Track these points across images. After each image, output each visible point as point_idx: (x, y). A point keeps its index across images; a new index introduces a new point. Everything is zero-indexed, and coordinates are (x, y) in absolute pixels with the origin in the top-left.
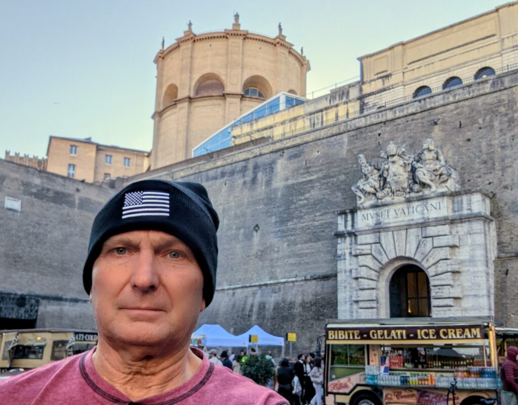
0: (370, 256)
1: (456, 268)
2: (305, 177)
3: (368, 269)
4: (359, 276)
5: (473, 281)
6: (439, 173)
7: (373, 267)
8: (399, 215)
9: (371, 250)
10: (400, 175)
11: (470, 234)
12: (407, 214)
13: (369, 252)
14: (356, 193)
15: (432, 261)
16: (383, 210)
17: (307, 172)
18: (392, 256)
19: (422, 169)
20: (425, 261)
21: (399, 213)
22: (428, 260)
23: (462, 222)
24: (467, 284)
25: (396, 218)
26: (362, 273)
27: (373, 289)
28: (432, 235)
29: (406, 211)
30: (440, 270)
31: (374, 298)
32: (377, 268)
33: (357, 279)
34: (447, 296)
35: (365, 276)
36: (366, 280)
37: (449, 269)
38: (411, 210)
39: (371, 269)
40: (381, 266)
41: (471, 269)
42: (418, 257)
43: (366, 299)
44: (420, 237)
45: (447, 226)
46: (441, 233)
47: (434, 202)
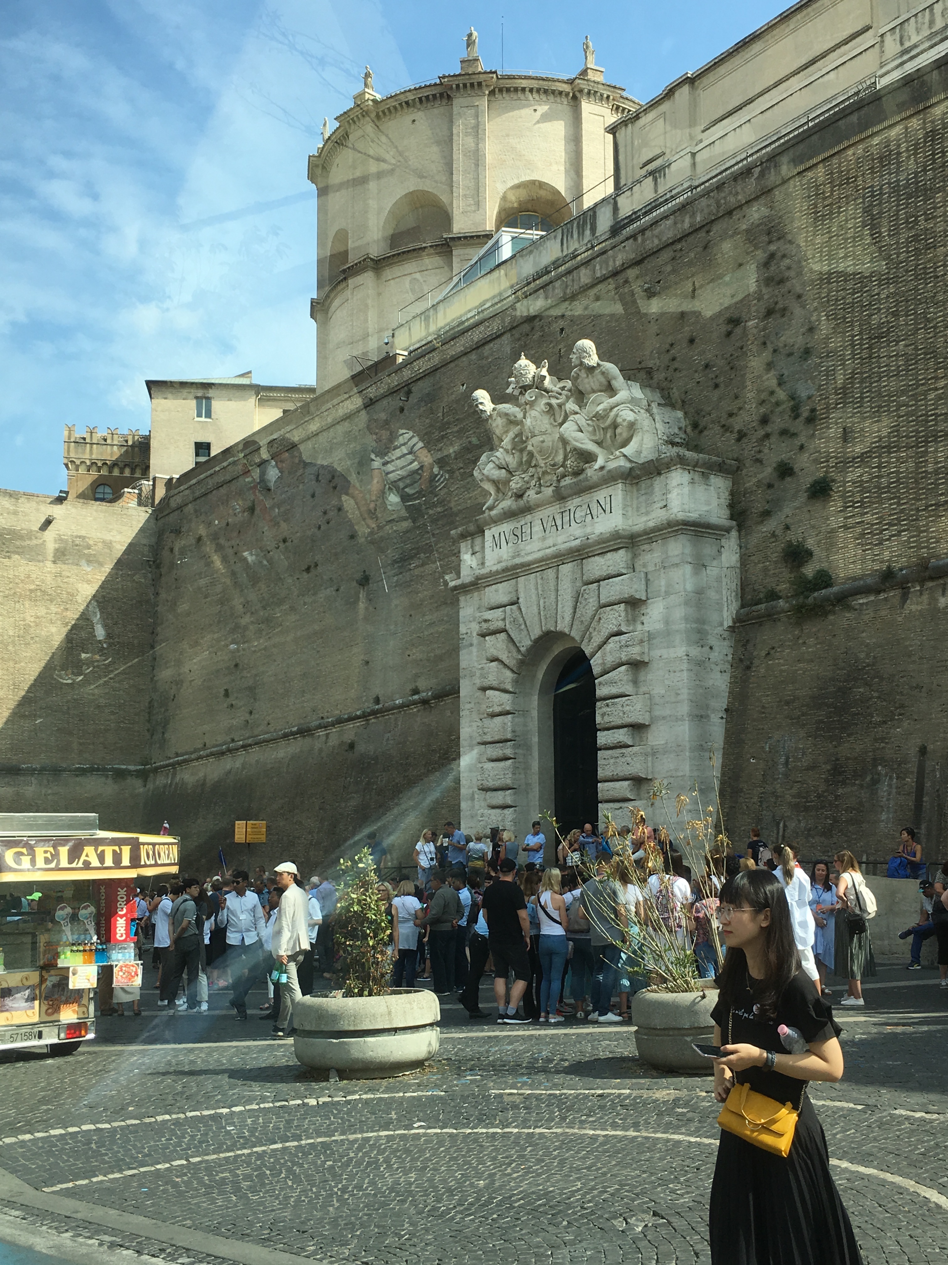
0: (503, 636)
1: (635, 652)
2: (440, 450)
3: (501, 666)
4: (486, 683)
5: (667, 682)
6: (609, 422)
7: (507, 661)
8: (547, 532)
9: (504, 619)
10: (544, 433)
11: (664, 568)
12: (560, 528)
13: (500, 624)
14: (482, 484)
15: (597, 639)
16: (523, 523)
17: (443, 437)
18: (536, 632)
19: (577, 416)
20: (586, 641)
21: (549, 524)
22: (590, 639)
23: (651, 541)
24: (658, 690)
25: (544, 539)
26: (491, 678)
27: (508, 713)
28: (597, 574)
29: (559, 523)
30: (610, 660)
31: (509, 736)
32: (511, 662)
33: (484, 689)
34: (619, 722)
35: (495, 684)
36: (497, 693)
37: (624, 659)
38: (566, 519)
39: (505, 665)
40: (520, 657)
41: (664, 653)
42: (575, 634)
43: (496, 738)
44: (579, 583)
45: (622, 552)
46: (612, 571)
47: (601, 495)
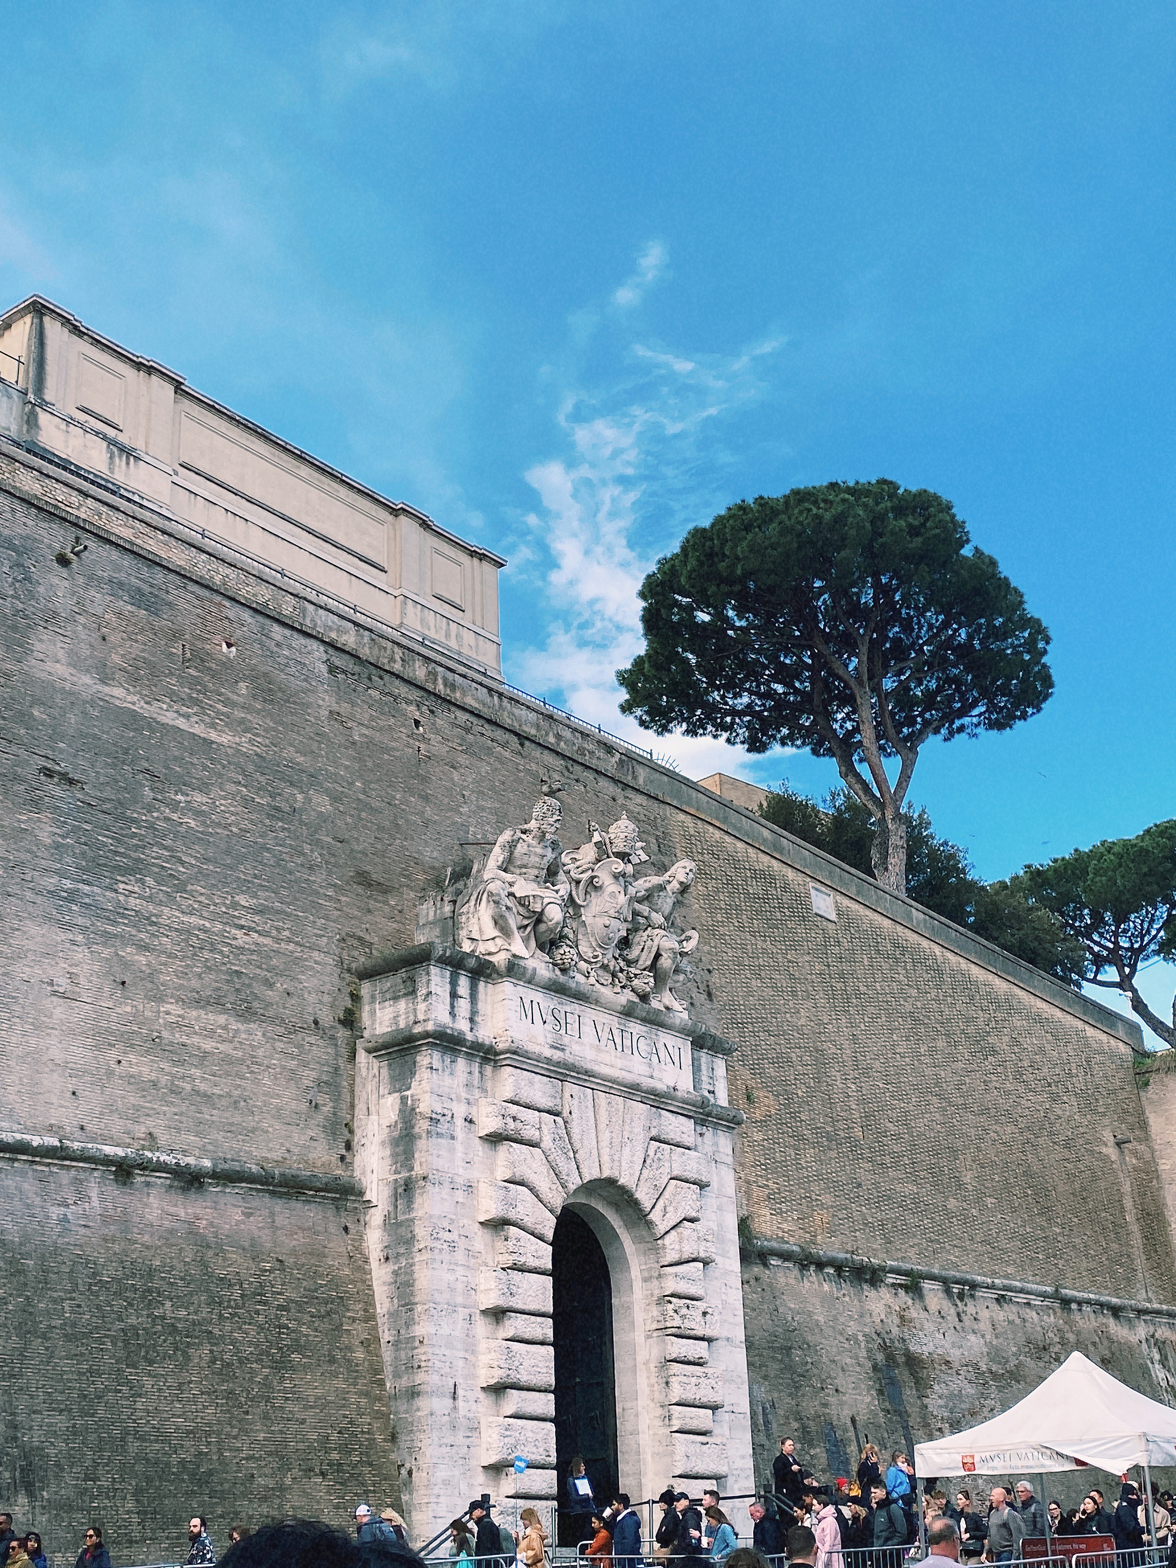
0: (538, 1154)
3: (534, 1198)
8: (603, 1043)
9: (539, 1130)
11: (716, 1162)
12: (619, 1048)
13: (535, 1136)
15: (671, 1215)
16: (567, 1009)
18: (591, 1171)
20: (656, 1212)
21: (605, 1034)
28: (669, 1137)
29: (618, 1041)
30: (687, 1249)
37: (702, 1253)
38: (627, 1042)
39: (540, 1199)
40: (564, 1196)
42: (643, 1197)
47: (669, 1041)
